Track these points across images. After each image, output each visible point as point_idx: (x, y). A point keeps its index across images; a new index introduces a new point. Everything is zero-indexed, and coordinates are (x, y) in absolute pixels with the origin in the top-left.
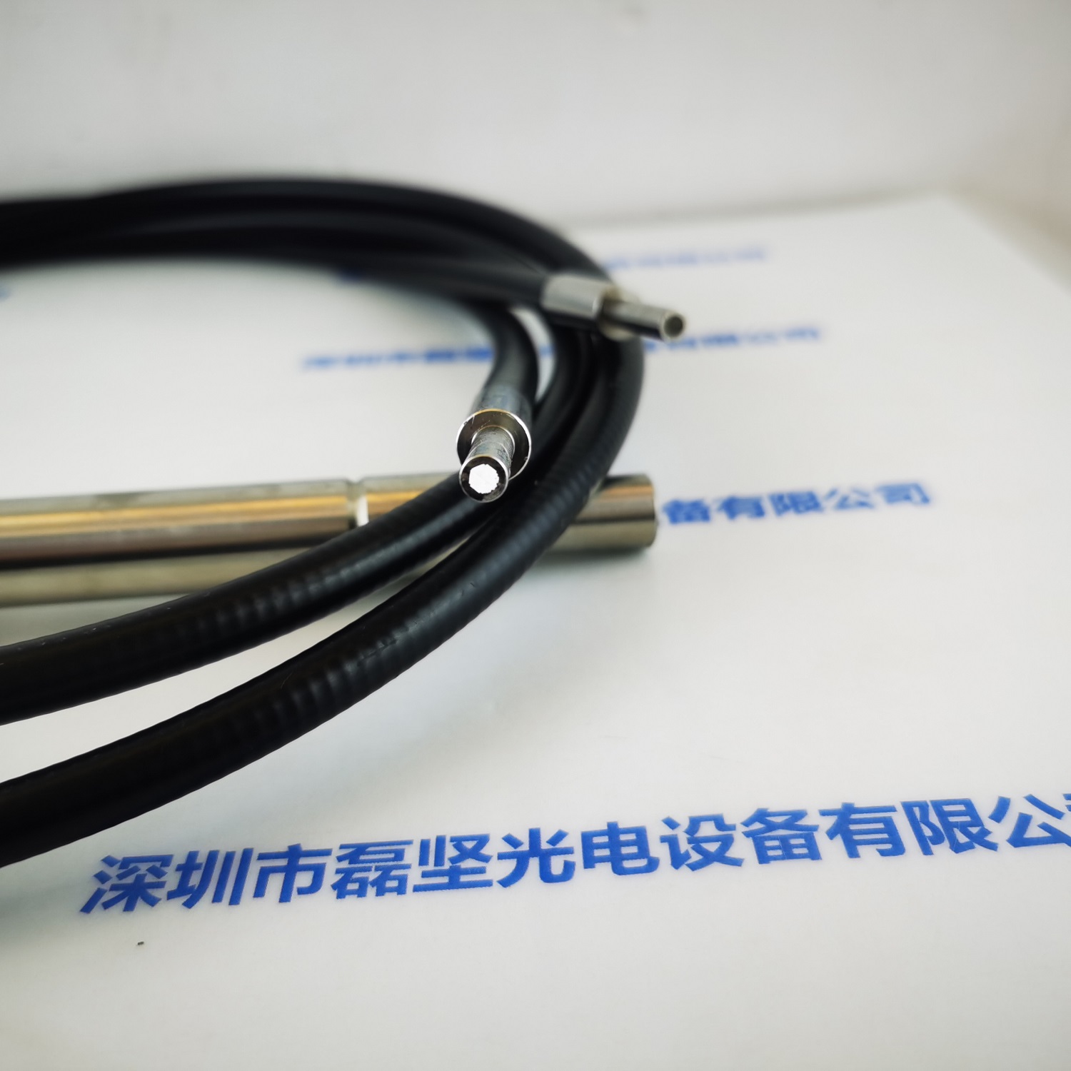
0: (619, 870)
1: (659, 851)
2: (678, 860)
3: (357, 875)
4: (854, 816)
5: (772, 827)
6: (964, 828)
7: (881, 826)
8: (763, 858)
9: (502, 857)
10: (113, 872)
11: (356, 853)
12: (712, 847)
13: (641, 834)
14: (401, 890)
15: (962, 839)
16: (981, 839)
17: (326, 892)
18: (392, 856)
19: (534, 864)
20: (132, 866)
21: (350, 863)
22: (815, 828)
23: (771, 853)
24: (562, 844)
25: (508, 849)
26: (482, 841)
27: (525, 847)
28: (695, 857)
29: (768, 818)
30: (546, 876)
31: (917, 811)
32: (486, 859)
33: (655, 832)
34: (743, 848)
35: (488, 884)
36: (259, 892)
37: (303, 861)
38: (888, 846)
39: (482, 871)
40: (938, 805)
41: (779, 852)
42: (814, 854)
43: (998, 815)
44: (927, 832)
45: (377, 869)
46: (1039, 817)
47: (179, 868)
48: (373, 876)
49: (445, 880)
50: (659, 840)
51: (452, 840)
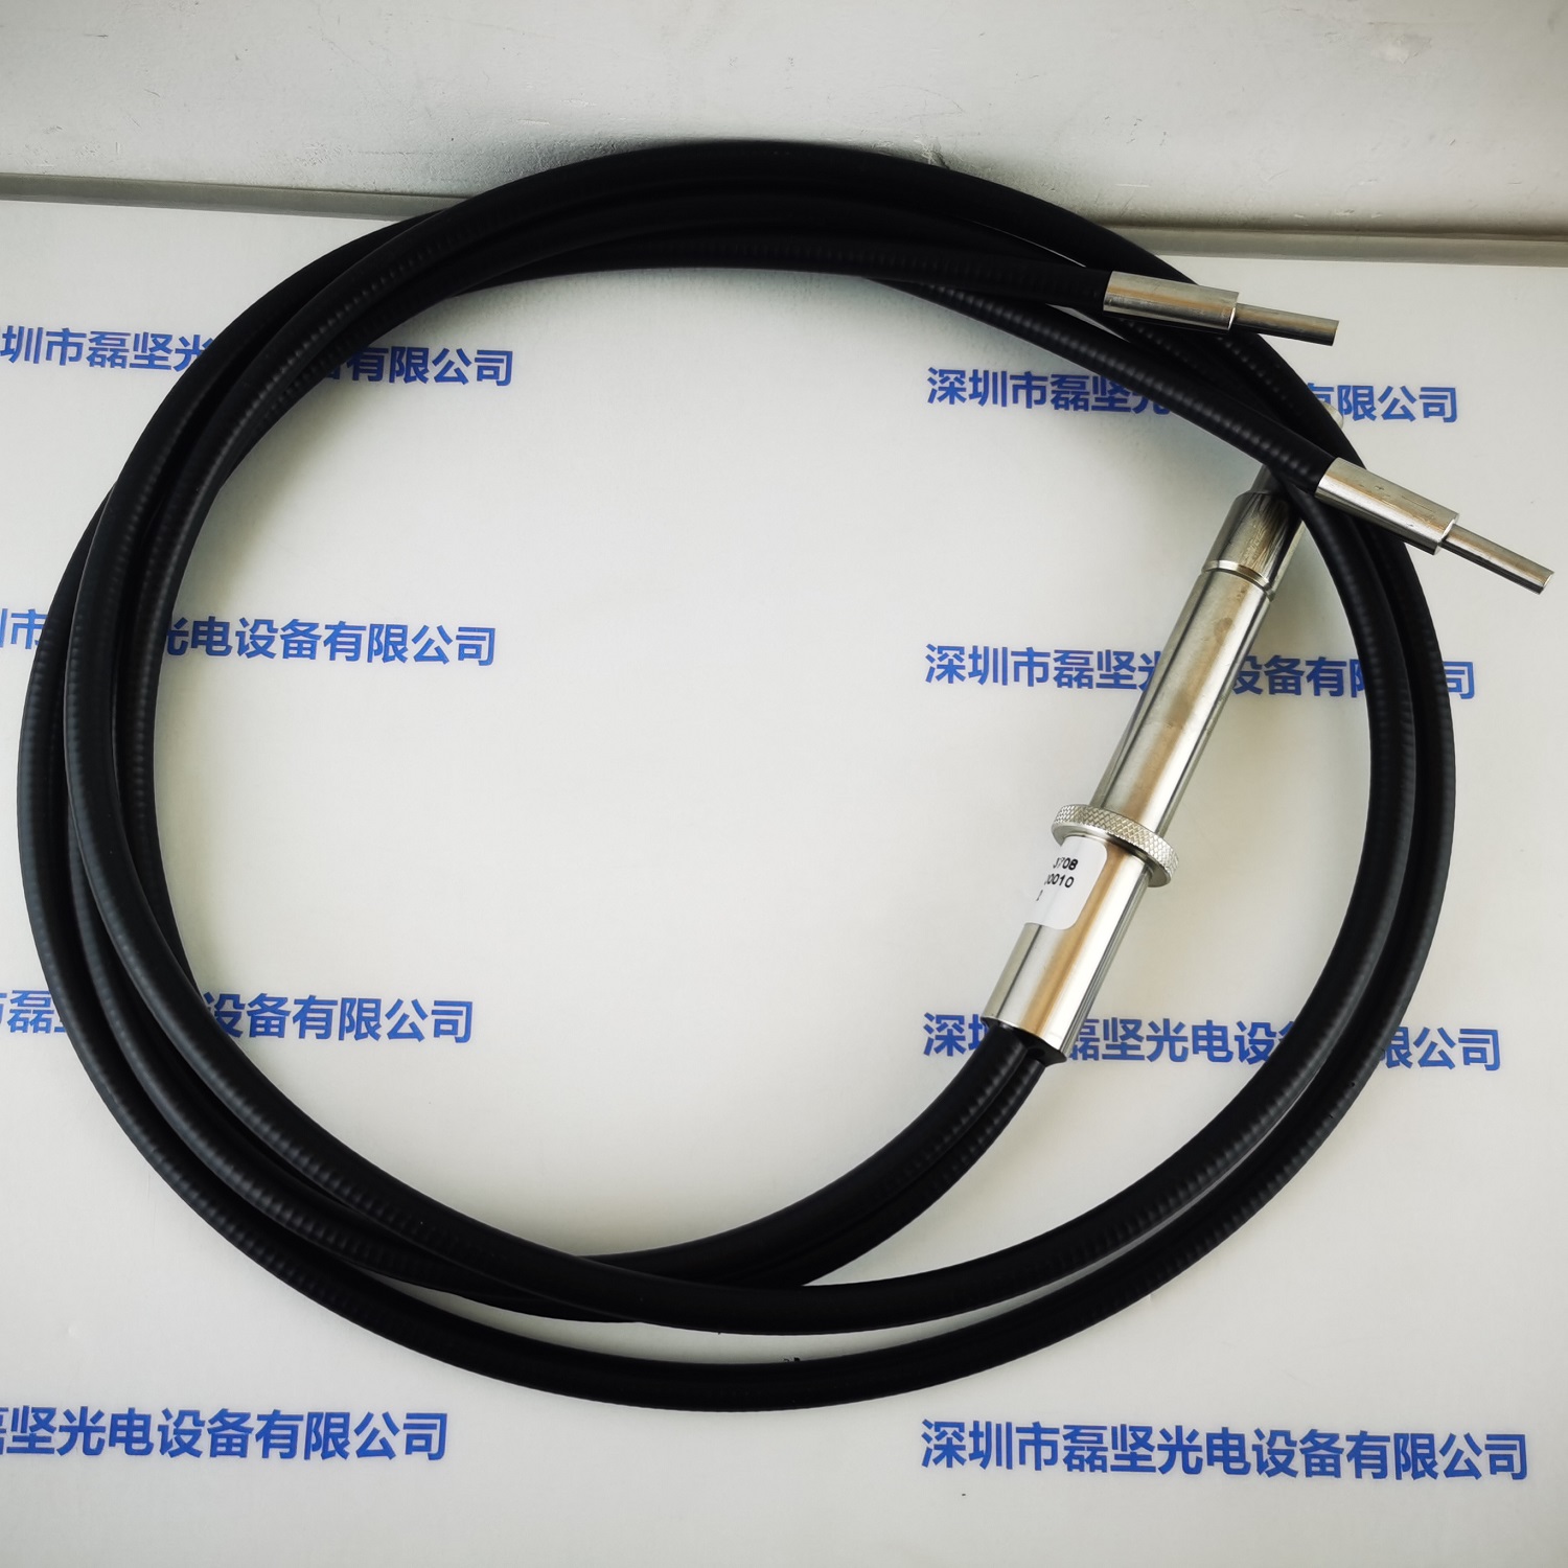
0: (1228, 1470)
1: (1251, 1457)
2: (1261, 1467)
3: (1077, 1453)
4: (1366, 1443)
5: (1317, 1446)
6: (1423, 1457)
7: (1378, 1453)
8: (1309, 1473)
9: (1161, 1447)
10: (932, 1433)
11: (1075, 1432)
12: (1281, 1458)
13: (1241, 1438)
14: (1103, 1468)
15: (1420, 1468)
16: (1430, 1471)
17: (1061, 1465)
18: (1095, 1438)
19: (1179, 1455)
20: (942, 1429)
21: (1072, 1442)
22: (1340, 1451)
23: (1314, 1469)
24: (1196, 1442)
25: (1164, 1442)
26: (1148, 1431)
27: (1173, 1442)
28: (1272, 1466)
29: (1317, 1439)
30: (1187, 1469)
31: (1401, 1441)
32: (1151, 1448)
33: (1251, 1440)
34: (1298, 1463)
35: (1152, 1469)
36: (1022, 1461)
37: (1044, 1437)
38: (1378, 1471)
39: (1148, 1458)
40: (1415, 1436)
41: (1318, 1469)
42: (1337, 1474)
43: (1444, 1451)
44: (1403, 1461)
45: (1089, 1449)
46: (1468, 1453)
47: (971, 1434)
48: (1086, 1454)
49: (1127, 1463)
50: (1251, 1447)
51: (1132, 1428)
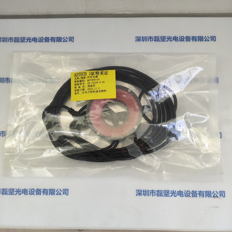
0: (180, 196)
1: (184, 194)
3: (158, 194)
8: (192, 197)
9: (171, 193)
10: (137, 191)
11: (158, 191)
12: (188, 195)
15: (209, 196)
17: (156, 196)
18: (161, 192)
19: (173, 194)
20: (139, 191)
26: (169, 191)
30: (174, 196)
32: (169, 193)
33: (184, 192)
35: (169, 196)
36: (150, 195)
37: (154, 192)
39: (169, 195)
42: (197, 197)
43: (213, 193)
47: (143, 191)
48: (160, 194)
49: (166, 195)
